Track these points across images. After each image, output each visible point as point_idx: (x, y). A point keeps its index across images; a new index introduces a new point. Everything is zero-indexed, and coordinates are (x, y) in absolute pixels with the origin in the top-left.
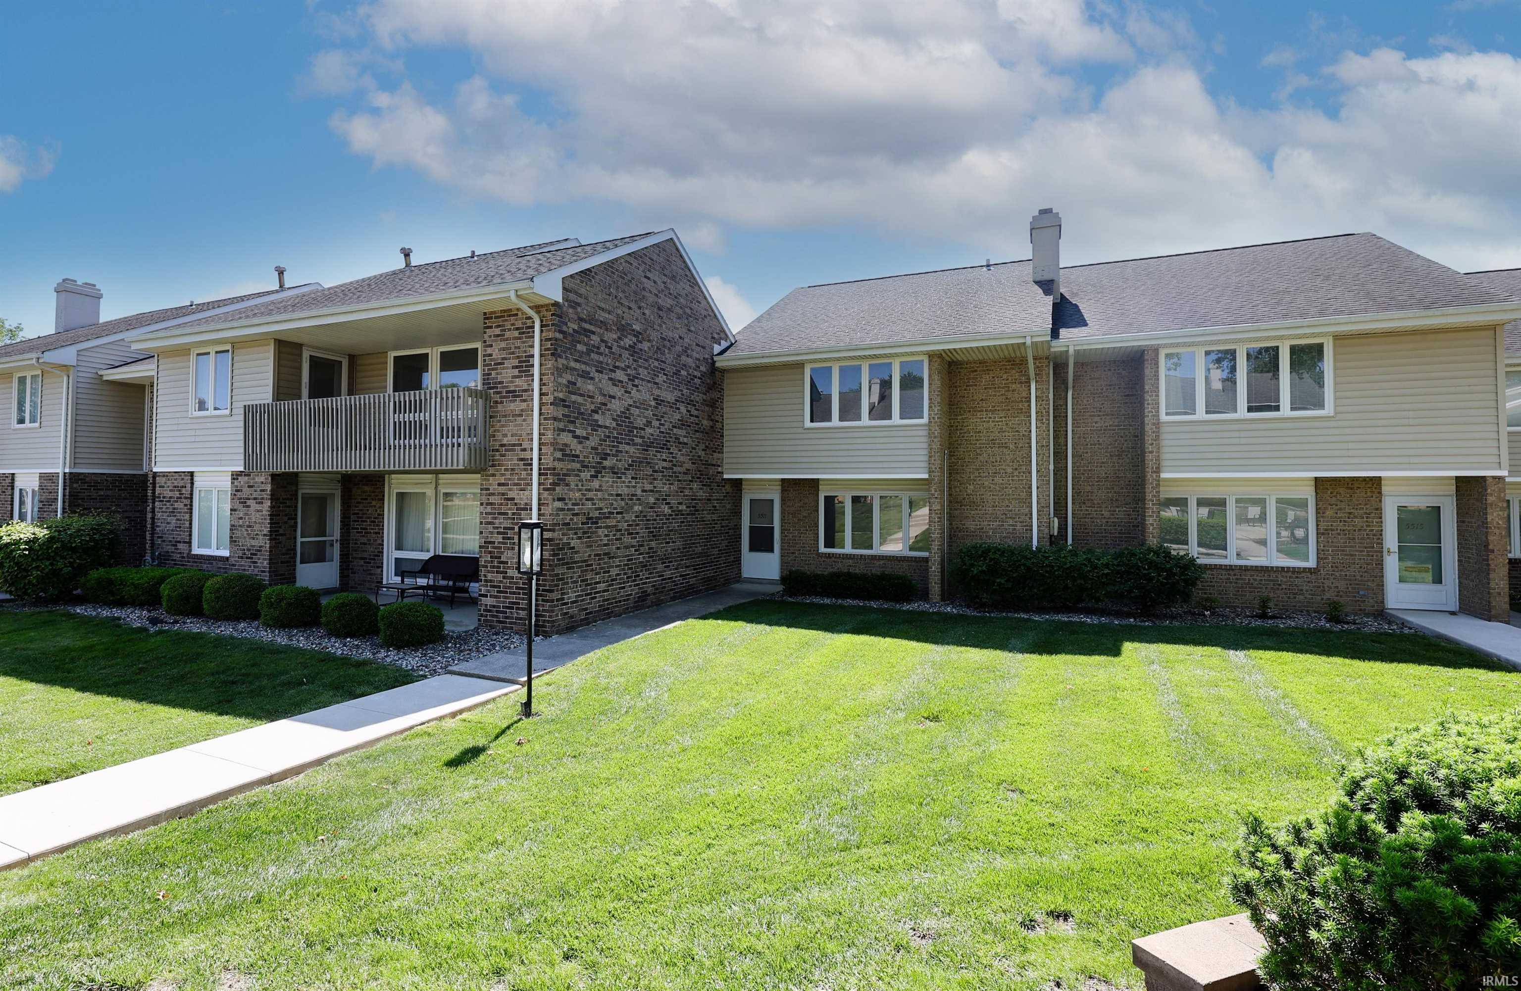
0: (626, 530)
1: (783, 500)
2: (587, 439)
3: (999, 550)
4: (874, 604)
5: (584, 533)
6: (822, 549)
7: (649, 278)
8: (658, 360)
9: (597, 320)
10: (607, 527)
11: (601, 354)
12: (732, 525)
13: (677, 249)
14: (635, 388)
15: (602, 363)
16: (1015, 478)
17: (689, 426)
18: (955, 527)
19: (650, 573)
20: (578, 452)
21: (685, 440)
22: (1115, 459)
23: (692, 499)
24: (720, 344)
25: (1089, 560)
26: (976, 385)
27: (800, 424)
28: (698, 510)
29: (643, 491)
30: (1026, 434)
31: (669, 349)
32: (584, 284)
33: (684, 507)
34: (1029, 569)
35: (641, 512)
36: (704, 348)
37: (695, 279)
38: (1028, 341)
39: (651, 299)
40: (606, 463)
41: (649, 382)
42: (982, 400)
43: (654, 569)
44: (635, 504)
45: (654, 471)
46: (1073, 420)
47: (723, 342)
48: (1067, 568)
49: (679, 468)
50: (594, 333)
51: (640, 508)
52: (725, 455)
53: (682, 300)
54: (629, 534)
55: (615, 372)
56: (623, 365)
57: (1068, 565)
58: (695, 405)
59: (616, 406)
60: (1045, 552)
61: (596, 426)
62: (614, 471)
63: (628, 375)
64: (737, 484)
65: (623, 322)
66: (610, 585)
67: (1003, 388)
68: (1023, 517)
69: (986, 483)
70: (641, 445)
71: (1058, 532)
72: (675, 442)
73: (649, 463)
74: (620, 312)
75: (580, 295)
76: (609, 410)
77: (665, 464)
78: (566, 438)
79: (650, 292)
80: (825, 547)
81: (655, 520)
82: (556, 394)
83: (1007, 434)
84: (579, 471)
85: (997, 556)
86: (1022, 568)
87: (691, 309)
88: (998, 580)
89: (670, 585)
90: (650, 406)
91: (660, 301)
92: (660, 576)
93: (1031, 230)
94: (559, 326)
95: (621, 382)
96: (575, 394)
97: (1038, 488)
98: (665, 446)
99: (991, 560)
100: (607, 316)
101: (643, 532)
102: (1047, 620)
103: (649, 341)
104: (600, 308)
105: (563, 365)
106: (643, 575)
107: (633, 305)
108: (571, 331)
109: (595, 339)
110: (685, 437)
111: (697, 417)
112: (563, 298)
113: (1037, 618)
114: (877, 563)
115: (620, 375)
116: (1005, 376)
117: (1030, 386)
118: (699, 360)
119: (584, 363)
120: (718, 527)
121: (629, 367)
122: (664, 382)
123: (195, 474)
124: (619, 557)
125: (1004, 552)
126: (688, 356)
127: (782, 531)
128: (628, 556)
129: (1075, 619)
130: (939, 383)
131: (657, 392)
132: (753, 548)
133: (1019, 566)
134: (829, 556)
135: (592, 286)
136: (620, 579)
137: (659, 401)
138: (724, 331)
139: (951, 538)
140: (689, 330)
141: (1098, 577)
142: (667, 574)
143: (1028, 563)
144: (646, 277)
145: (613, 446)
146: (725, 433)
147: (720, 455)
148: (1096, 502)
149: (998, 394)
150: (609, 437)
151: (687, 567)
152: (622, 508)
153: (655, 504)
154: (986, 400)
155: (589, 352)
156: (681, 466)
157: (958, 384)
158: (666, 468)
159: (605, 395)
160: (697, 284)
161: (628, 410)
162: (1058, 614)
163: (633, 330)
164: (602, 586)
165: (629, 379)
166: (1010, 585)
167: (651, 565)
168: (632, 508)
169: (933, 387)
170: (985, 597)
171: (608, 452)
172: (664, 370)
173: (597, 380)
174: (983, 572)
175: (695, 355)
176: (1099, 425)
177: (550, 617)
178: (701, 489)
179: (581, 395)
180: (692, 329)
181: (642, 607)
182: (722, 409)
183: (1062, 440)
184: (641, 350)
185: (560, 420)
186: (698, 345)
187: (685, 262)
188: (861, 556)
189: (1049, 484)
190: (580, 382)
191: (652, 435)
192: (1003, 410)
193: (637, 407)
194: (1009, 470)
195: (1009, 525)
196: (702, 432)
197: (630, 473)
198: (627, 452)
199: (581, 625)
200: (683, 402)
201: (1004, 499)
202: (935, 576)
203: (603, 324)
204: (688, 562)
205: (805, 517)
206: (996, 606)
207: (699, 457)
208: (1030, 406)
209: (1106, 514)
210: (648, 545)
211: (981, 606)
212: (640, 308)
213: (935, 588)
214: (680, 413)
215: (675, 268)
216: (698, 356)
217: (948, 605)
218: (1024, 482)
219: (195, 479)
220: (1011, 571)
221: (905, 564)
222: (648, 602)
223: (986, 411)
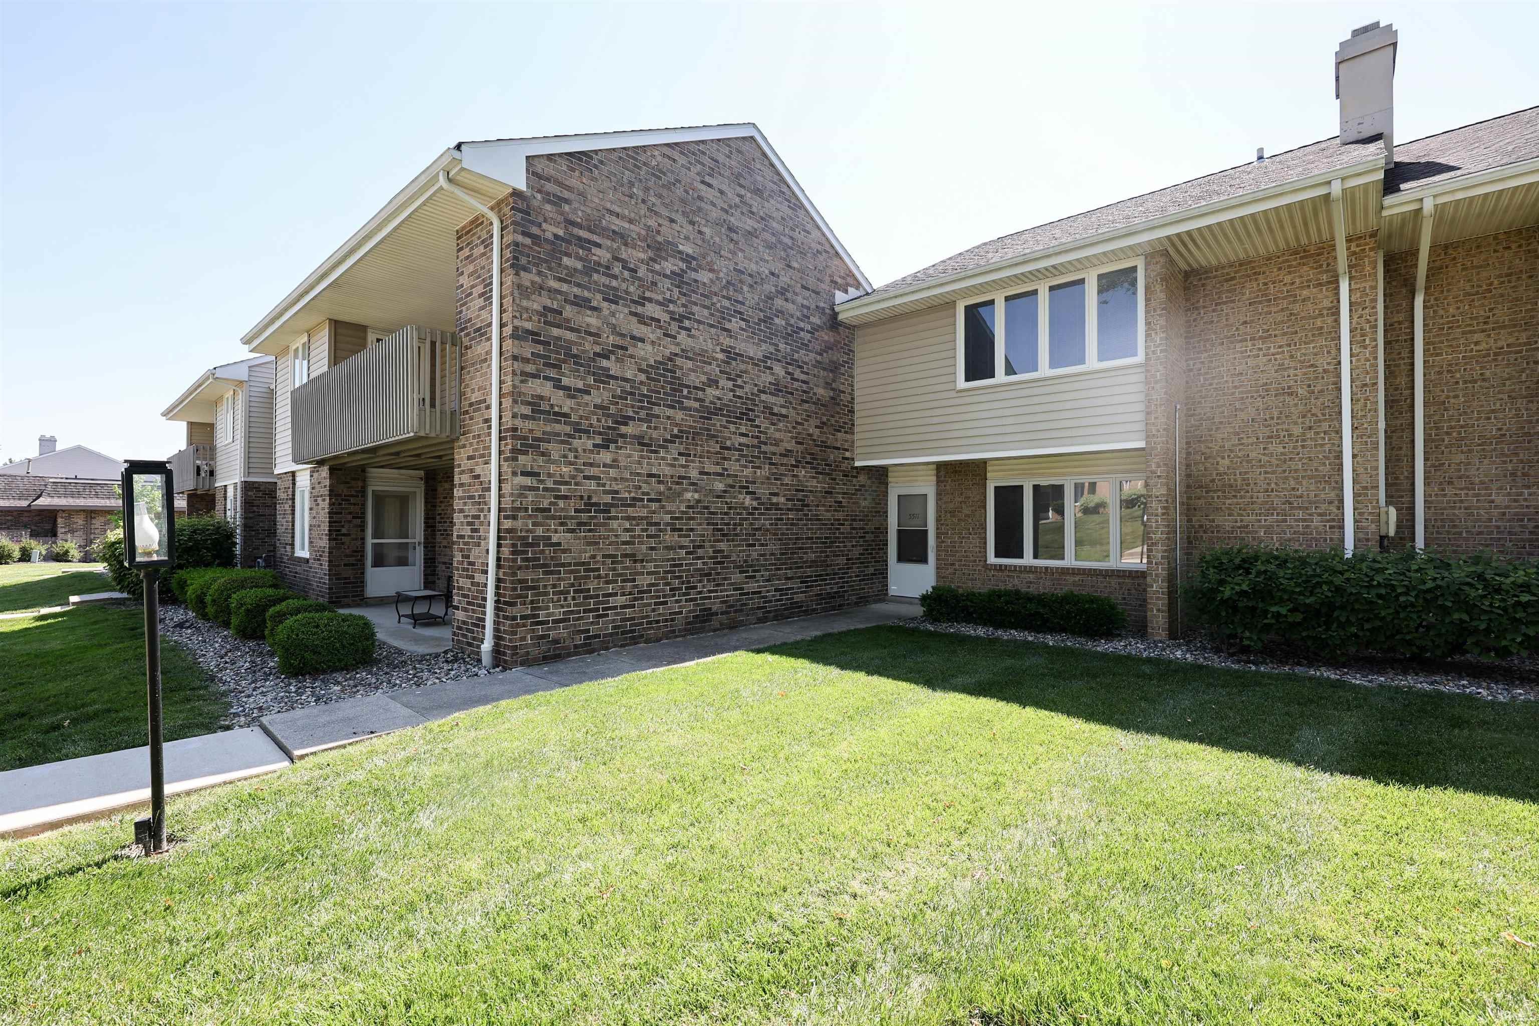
0: (668, 524)
1: (939, 495)
2: (588, 393)
3: (1276, 558)
4: (1050, 640)
5: (580, 524)
6: (992, 559)
7: (710, 185)
8: (729, 299)
9: (604, 229)
10: (628, 518)
11: (615, 277)
12: (870, 527)
13: (764, 155)
14: (683, 332)
15: (615, 289)
16: (1309, 442)
17: (792, 394)
18: (1197, 524)
19: (718, 585)
20: (566, 410)
21: (784, 411)
22: (1521, 403)
23: (797, 490)
24: (846, 292)
25: (1481, 577)
26: (1233, 301)
27: (951, 386)
28: (808, 505)
29: (701, 473)
30: (1331, 367)
31: (751, 286)
32: (577, 173)
33: (782, 500)
34: (1338, 590)
35: (698, 501)
36: (818, 293)
37: (797, 199)
38: (1336, 189)
39: (715, 214)
40: (629, 430)
41: (712, 326)
42: (1245, 322)
43: (725, 579)
44: (686, 490)
45: (721, 448)
46: (1426, 343)
47: (851, 290)
48: (1429, 591)
49: (773, 449)
50: (599, 246)
51: (696, 496)
52: (856, 437)
53: (775, 225)
54: (673, 530)
55: (643, 305)
56: (660, 298)
57: (1430, 585)
58: (801, 367)
59: (647, 353)
60: (1374, 561)
61: (605, 377)
62: (641, 441)
63: (671, 313)
64: (881, 474)
65: (660, 239)
66: (635, 599)
67: (1284, 298)
68: (1324, 506)
69: (1253, 455)
70: (696, 410)
71: (1397, 532)
72: (763, 412)
73: (714, 436)
74: (652, 223)
75: (569, 189)
76: (631, 356)
77: (743, 440)
78: (545, 389)
79: (714, 205)
80: (997, 555)
81: (726, 514)
82: (517, 323)
83: (1292, 372)
84: (570, 436)
85: (1272, 567)
86: (1325, 588)
87: (792, 238)
88: (1274, 609)
89: (756, 601)
90: (717, 360)
91: (732, 219)
92: (735, 590)
93: (1338, 64)
94: (523, 226)
95: (659, 321)
96: (559, 326)
97: (1354, 456)
98: (745, 415)
99: (1259, 573)
100: (627, 225)
101: (702, 529)
102: (1380, 685)
103: (711, 270)
104: (611, 212)
105: (533, 282)
106: (704, 586)
107: (679, 218)
108: (549, 235)
109: (602, 255)
110: (782, 406)
111: (804, 382)
112: (528, 187)
113: (1357, 680)
114: (1071, 579)
115: (651, 310)
116: (1288, 279)
117: (1337, 288)
118: (808, 308)
119: (578, 285)
120: (845, 529)
121: (670, 301)
122: (743, 329)
123: (297, 474)
124: (655, 560)
125: (1286, 561)
126: (786, 300)
127: (938, 536)
128: (674, 559)
129: (1449, 687)
130: (1162, 296)
131: (727, 341)
132: (902, 557)
133: (1319, 584)
134: (1001, 568)
135: (594, 179)
136: (657, 591)
137: (731, 355)
138: (853, 276)
139: (1190, 542)
140: (789, 266)
141: (1505, 610)
142: (752, 586)
143: (1338, 580)
144: (703, 182)
145: (642, 408)
146: (856, 408)
147: (848, 436)
148: (1477, 480)
149: (1274, 309)
150: (631, 394)
151: (787, 579)
152: (660, 493)
153: (725, 491)
154: (1252, 321)
155: (588, 271)
156: (776, 445)
157: (1201, 303)
158: (748, 446)
159: (623, 336)
160: (802, 206)
161: (670, 360)
162: (1405, 673)
163: (680, 252)
164: (620, 600)
165: (672, 319)
166: (1299, 617)
167: (718, 574)
168: (680, 494)
169: (1153, 304)
170: (1249, 637)
171: (631, 414)
172: (740, 313)
173: (606, 312)
174: (1243, 593)
175: (799, 299)
176: (1483, 346)
177: (510, 641)
178: (814, 477)
179: (572, 330)
180: (795, 265)
181: (702, 630)
182: (853, 377)
183: (1403, 381)
184: (696, 281)
185: (526, 361)
186: (803, 287)
187: (778, 174)
188: (1046, 568)
189: (1377, 449)
190: (569, 311)
191: (719, 399)
192: (1285, 334)
193: (687, 358)
194: (1297, 431)
195: (1296, 520)
196: (814, 403)
197: (674, 449)
198: (669, 418)
199: (576, 654)
200: (779, 361)
201: (1286, 478)
202: (1158, 598)
203: (620, 236)
204: (790, 573)
205: (967, 516)
206: (1269, 653)
207: (810, 435)
208: (1337, 321)
209: (1500, 499)
210: (712, 547)
211: (1243, 652)
212: (692, 223)
213: (1158, 619)
214: (773, 374)
215: (759, 178)
216: (805, 302)
217: (1179, 646)
218: (1327, 448)
219: (298, 479)
220: (1300, 593)
221: (1114, 582)
222: (715, 623)
223: (1253, 339)
